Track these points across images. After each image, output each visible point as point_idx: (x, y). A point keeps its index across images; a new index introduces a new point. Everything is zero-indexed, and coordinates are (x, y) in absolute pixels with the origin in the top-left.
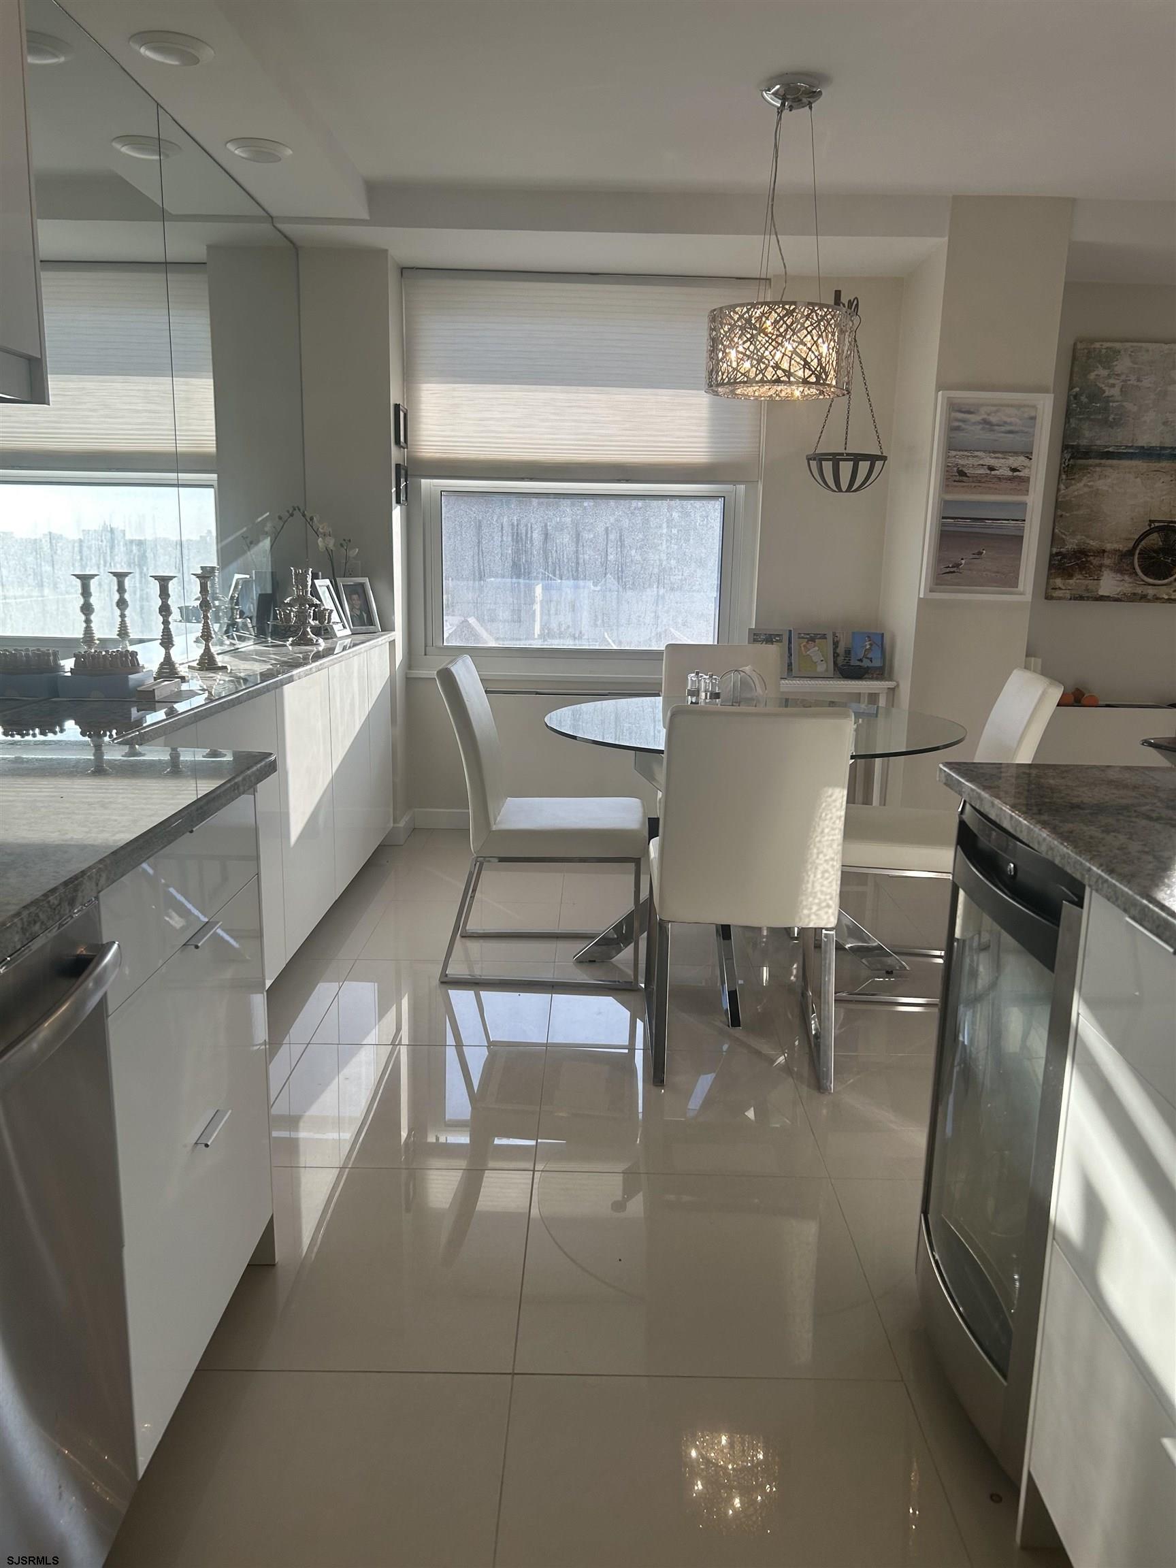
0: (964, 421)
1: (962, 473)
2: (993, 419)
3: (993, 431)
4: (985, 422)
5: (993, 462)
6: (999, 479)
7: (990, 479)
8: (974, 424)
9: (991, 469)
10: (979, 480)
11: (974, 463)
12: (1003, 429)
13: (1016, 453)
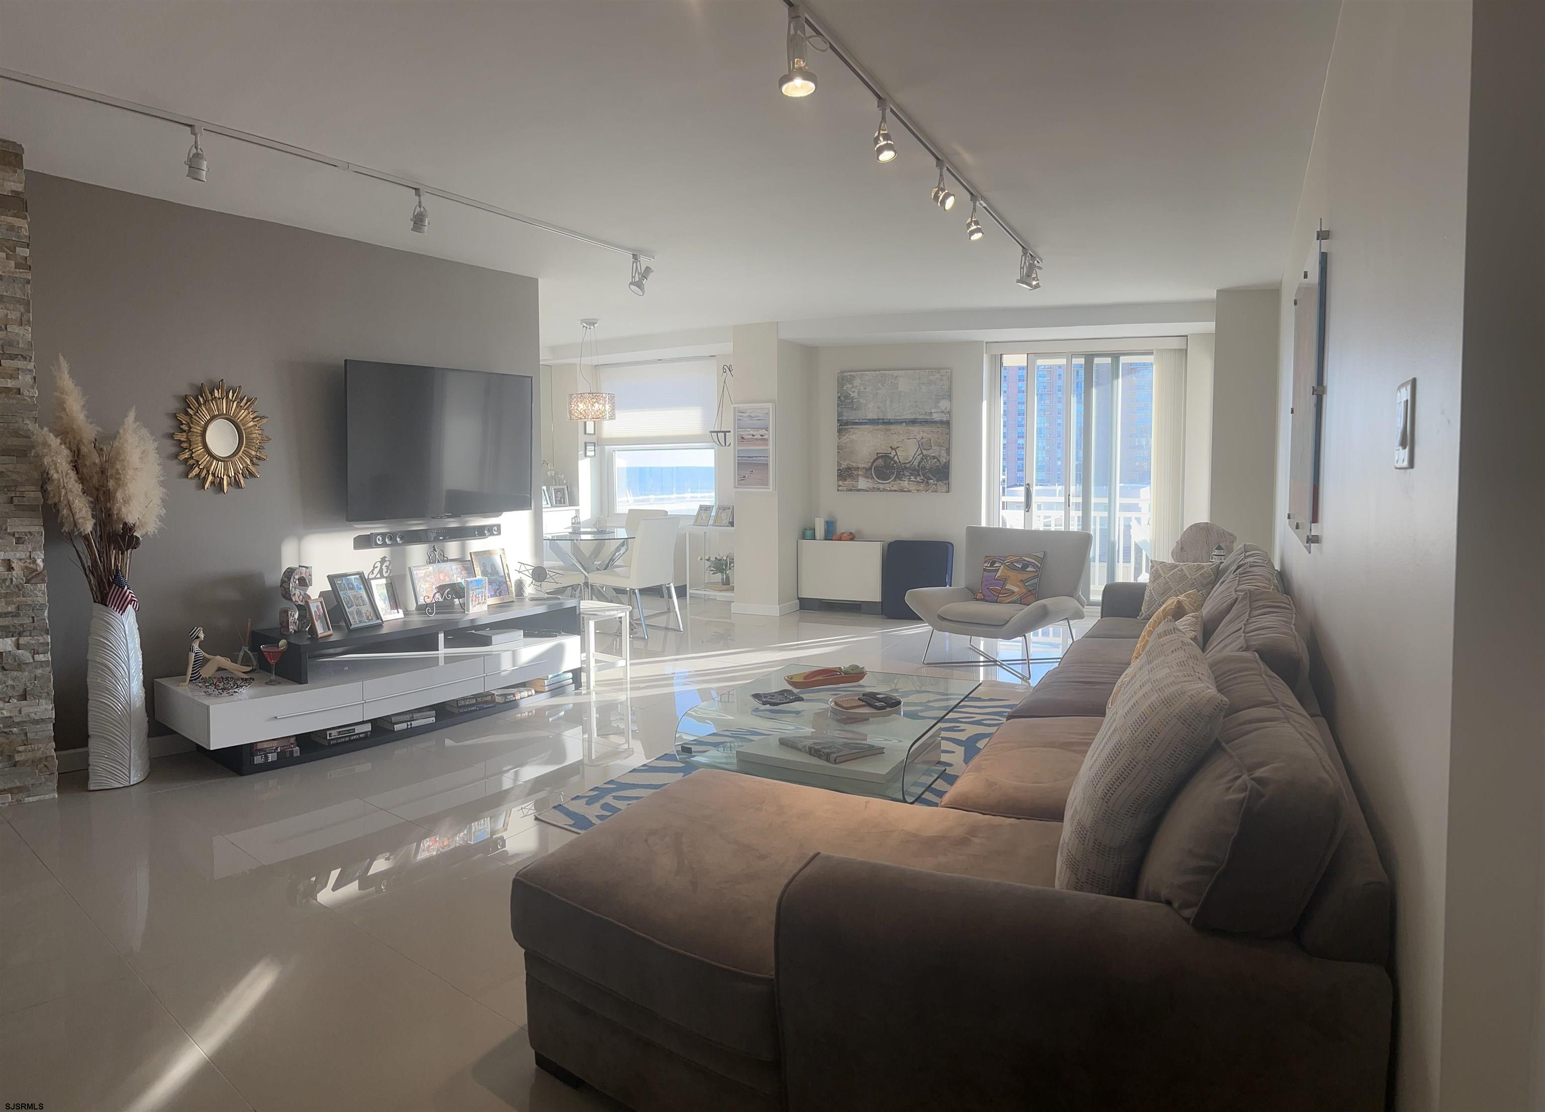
0: (742, 416)
1: (743, 438)
2: (752, 415)
3: (752, 420)
4: (750, 416)
5: (754, 433)
6: (757, 439)
7: (753, 440)
8: (746, 417)
9: (753, 436)
10: (748, 440)
11: (747, 434)
12: (756, 419)
13: (763, 429)
